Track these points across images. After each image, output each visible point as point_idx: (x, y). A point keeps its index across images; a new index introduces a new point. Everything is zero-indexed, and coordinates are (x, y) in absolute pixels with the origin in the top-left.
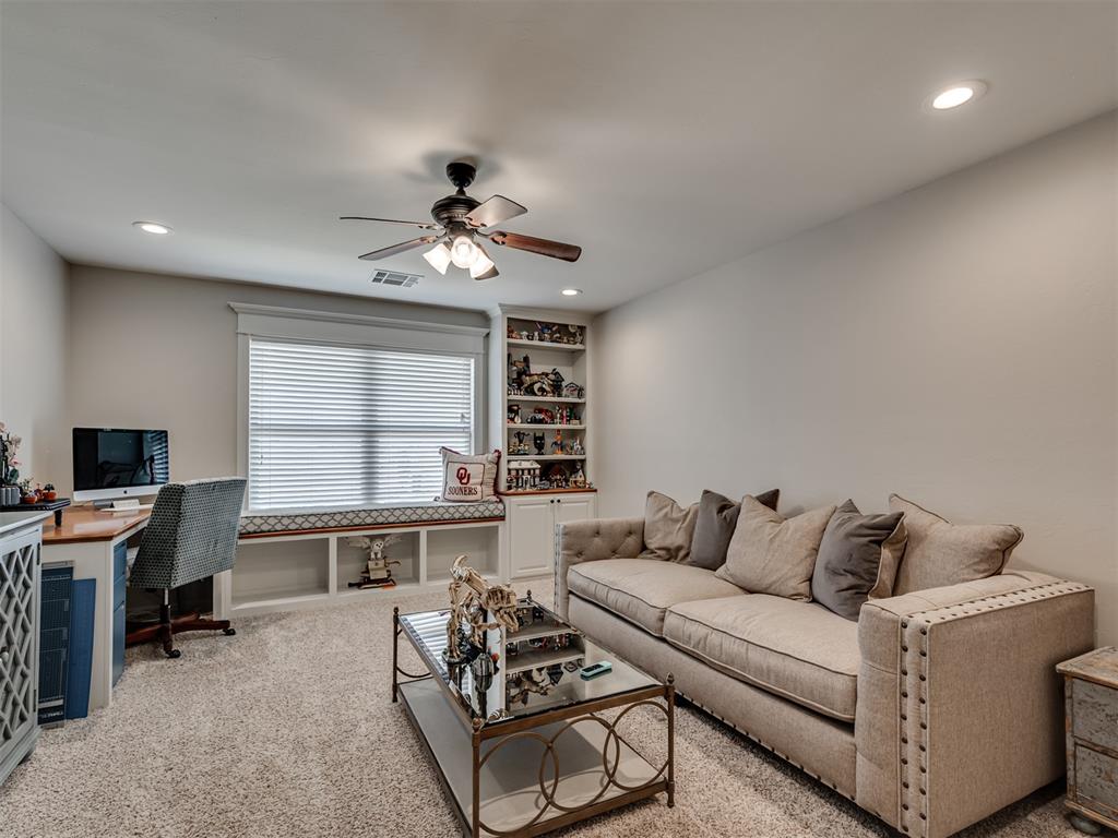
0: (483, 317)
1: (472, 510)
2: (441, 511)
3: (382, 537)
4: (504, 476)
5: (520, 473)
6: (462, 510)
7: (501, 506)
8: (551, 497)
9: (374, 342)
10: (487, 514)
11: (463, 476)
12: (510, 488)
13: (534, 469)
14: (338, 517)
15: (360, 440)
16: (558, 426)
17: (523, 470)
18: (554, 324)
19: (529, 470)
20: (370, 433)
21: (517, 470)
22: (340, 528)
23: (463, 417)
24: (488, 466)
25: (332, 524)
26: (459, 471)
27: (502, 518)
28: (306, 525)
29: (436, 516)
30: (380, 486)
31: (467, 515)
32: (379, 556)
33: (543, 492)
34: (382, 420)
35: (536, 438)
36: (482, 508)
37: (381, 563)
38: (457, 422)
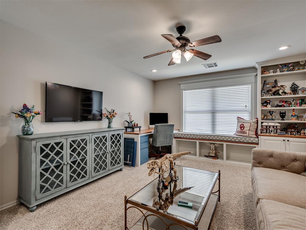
0: (254, 69)
1: (243, 139)
2: (235, 138)
3: (214, 144)
4: (260, 127)
5: (268, 127)
6: (239, 139)
7: (256, 139)
8: (284, 138)
9: (215, 85)
10: (250, 141)
11: (242, 127)
12: (261, 133)
13: (277, 126)
14: (199, 136)
15: (211, 115)
16: (293, 108)
17: (270, 126)
18: (290, 63)
19: (273, 127)
20: (213, 112)
21: (267, 126)
22: (199, 139)
23: (246, 106)
24: (252, 124)
25: (197, 138)
26: (241, 125)
27: (258, 144)
28: (191, 137)
29: (229, 140)
30: (217, 129)
31: (241, 141)
32: (214, 149)
33: (279, 136)
34: (217, 109)
35: (280, 113)
36: (247, 139)
37: (214, 152)
38: (244, 108)
